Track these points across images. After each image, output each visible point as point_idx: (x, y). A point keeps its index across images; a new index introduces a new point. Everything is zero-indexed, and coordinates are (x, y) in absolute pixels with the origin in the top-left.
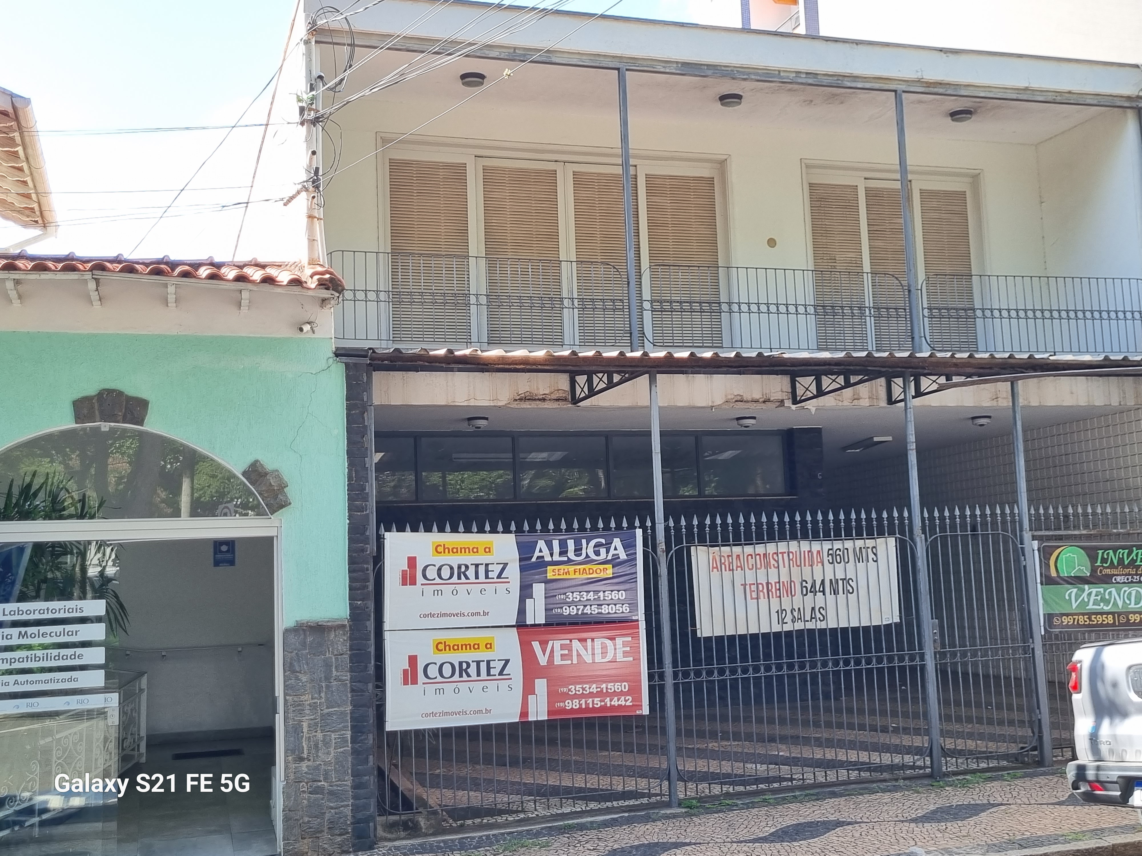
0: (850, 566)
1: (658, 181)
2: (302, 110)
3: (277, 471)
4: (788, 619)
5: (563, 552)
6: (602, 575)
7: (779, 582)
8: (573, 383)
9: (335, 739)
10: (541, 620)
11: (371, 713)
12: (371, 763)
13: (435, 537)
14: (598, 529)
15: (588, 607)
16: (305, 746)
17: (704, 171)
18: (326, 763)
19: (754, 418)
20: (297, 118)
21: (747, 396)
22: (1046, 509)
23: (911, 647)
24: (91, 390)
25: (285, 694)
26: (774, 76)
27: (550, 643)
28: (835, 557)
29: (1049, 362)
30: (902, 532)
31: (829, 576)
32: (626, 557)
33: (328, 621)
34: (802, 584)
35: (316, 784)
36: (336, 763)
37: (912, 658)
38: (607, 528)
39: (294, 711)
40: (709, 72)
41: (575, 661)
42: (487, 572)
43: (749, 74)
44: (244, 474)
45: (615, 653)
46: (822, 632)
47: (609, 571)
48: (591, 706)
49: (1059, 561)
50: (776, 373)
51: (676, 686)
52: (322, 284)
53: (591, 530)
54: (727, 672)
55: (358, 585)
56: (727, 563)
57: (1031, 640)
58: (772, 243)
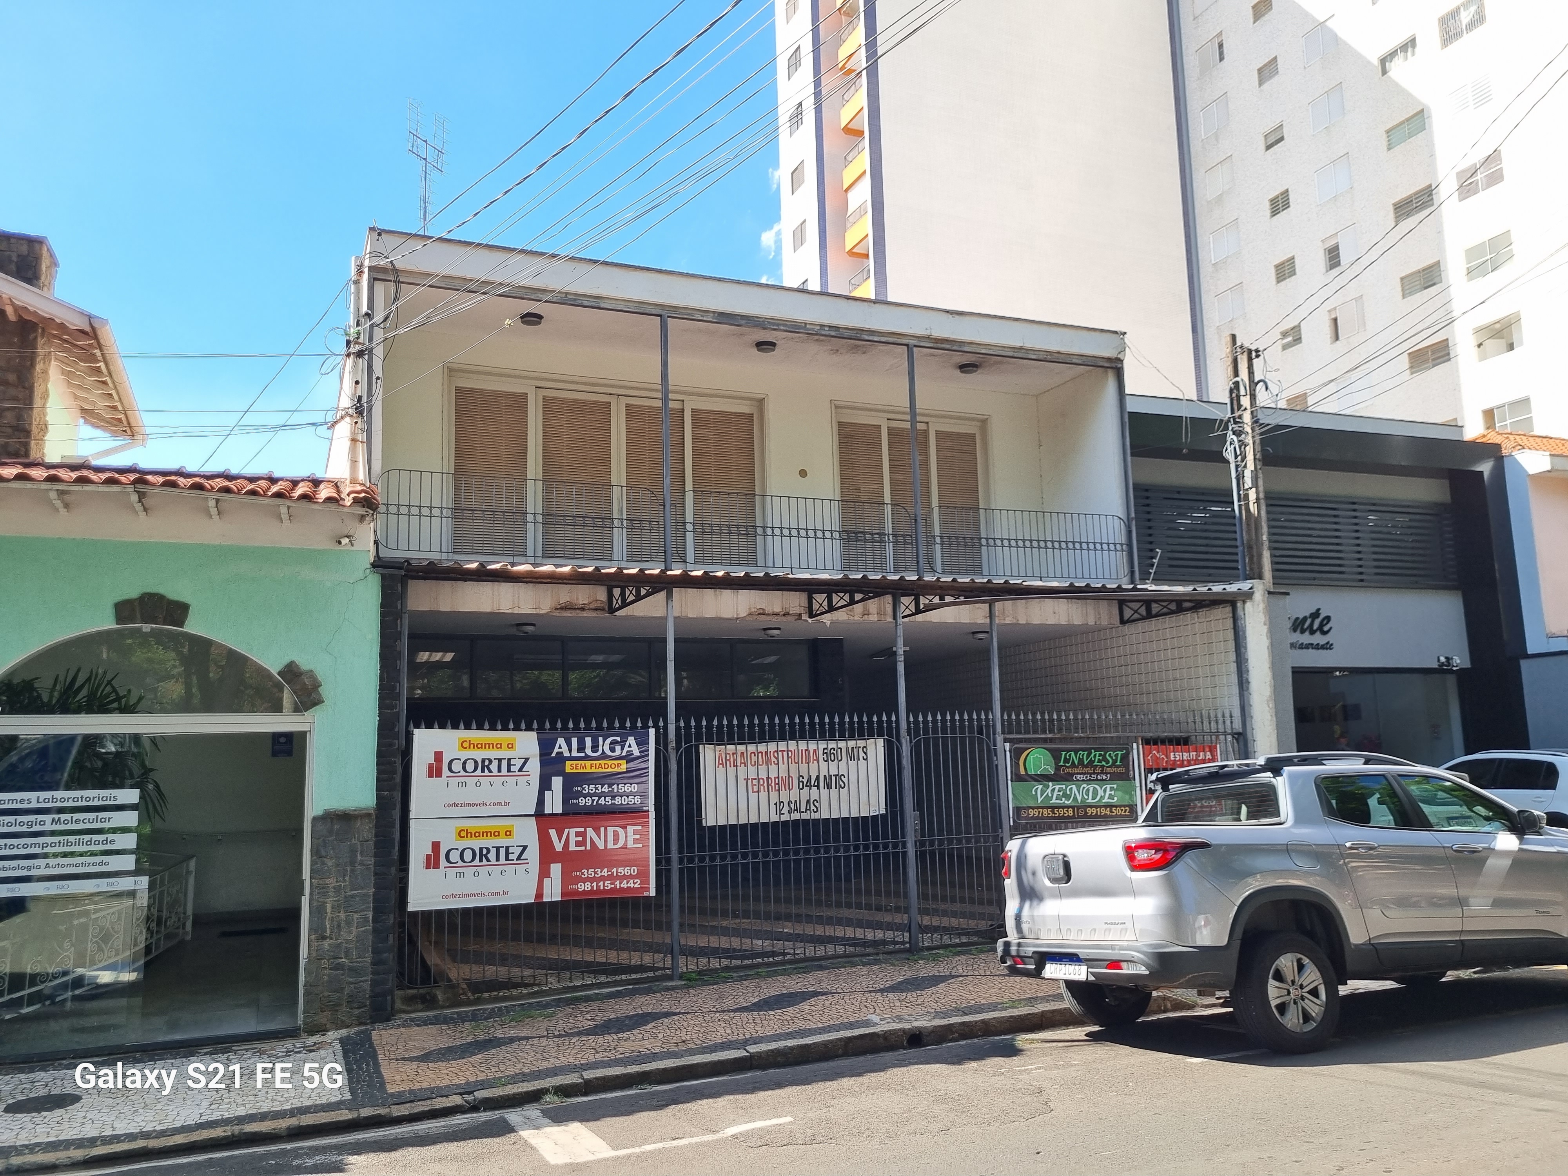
0: (843, 764)
1: (703, 415)
2: (348, 343)
3: (312, 671)
4: (785, 810)
5: (581, 749)
6: (617, 770)
7: (778, 777)
8: (610, 595)
9: (357, 919)
10: (558, 809)
11: (393, 895)
12: (391, 941)
13: (463, 734)
14: (614, 728)
15: (603, 798)
16: (328, 926)
17: (744, 408)
18: (347, 942)
19: (779, 629)
20: (343, 350)
21: (769, 610)
22: (1018, 715)
23: (895, 836)
24: (133, 592)
25: (311, 878)
26: (800, 327)
27: (566, 830)
28: (830, 756)
29: (1022, 586)
30: (890, 734)
31: (824, 772)
32: (639, 754)
33: (355, 810)
34: (799, 779)
35: (337, 961)
36: (357, 942)
37: (895, 846)
38: (622, 726)
39: (318, 893)
40: (743, 322)
41: (588, 848)
42: (509, 765)
43: (778, 325)
44: (279, 673)
45: (626, 841)
46: (816, 822)
47: (624, 766)
48: (602, 888)
49: (1027, 761)
50: (796, 591)
51: (681, 871)
52: (356, 501)
53: (608, 728)
54: (729, 858)
55: (385, 776)
56: (732, 760)
57: (1000, 830)
58: (803, 473)
